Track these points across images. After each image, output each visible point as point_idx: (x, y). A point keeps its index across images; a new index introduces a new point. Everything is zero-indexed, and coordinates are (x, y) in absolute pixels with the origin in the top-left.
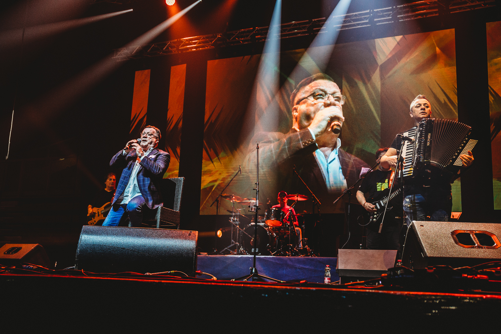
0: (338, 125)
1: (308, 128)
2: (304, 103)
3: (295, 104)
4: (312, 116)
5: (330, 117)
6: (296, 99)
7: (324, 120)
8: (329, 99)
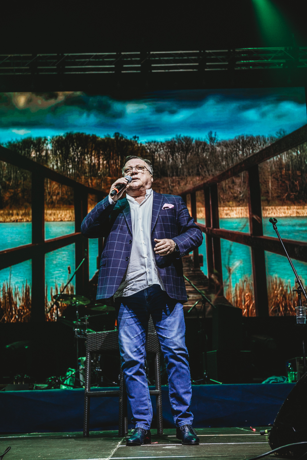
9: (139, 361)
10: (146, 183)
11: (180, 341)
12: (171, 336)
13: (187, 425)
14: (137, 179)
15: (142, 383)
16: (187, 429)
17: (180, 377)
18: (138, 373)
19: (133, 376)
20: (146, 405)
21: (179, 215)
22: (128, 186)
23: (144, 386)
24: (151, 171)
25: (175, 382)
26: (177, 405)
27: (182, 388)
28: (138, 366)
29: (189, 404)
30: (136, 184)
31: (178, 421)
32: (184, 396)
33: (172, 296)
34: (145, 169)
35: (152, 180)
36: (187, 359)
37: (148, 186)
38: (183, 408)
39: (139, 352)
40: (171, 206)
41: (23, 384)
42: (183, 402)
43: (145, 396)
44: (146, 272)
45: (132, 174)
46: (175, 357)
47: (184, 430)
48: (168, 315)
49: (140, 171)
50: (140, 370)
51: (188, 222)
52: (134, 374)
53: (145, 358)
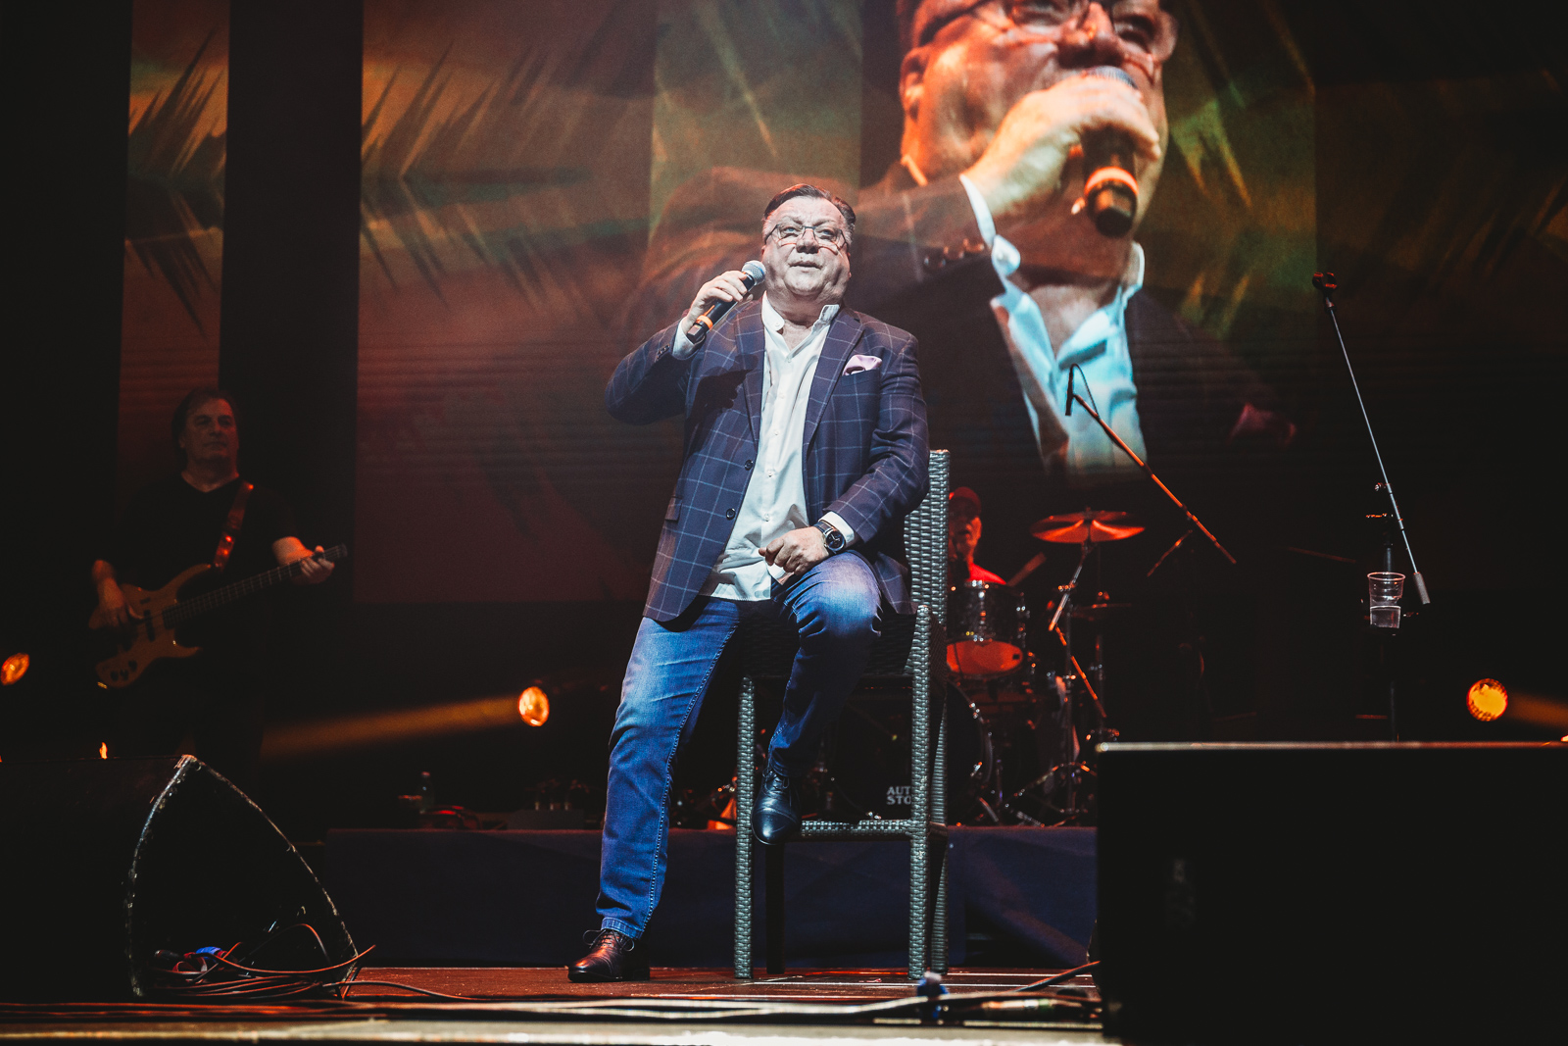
0: (1124, 191)
1: (965, 179)
2: (956, 37)
3: (916, 40)
4: (994, 109)
5: (1079, 129)
6: (922, 18)
7: (1044, 142)
8: (1088, 24)
41: (566, 808)
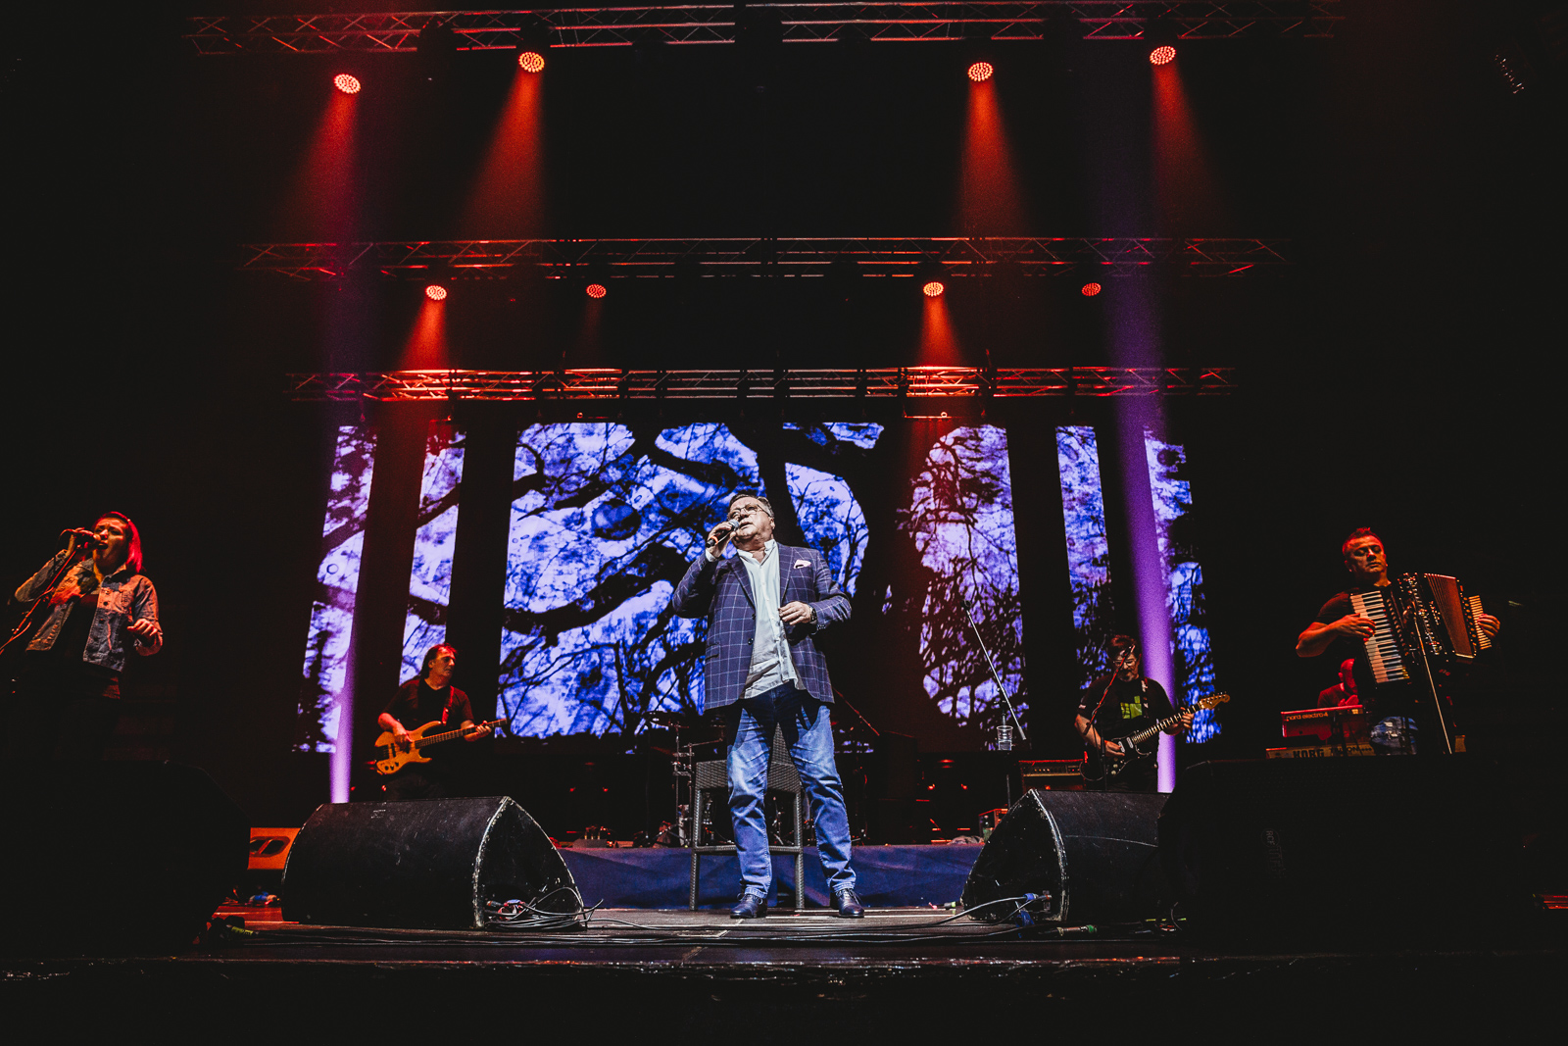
9: (757, 795)
10: (763, 529)
11: (829, 765)
12: (816, 759)
13: (847, 890)
14: (748, 523)
15: (759, 829)
16: (846, 896)
17: (830, 819)
18: (753, 815)
19: (747, 819)
20: (762, 861)
21: (817, 578)
22: (733, 534)
23: (760, 834)
24: (769, 511)
25: (825, 828)
26: (830, 861)
27: (835, 835)
28: (755, 802)
29: (848, 858)
30: (749, 530)
31: (833, 883)
32: (838, 847)
33: (816, 695)
34: (759, 509)
35: (773, 524)
36: (840, 791)
37: (765, 534)
38: (840, 865)
39: (755, 782)
40: (807, 564)
42: (838, 857)
43: (762, 848)
44: (779, 662)
45: (741, 518)
46: (821, 790)
47: (842, 896)
48: (807, 729)
49: (752, 511)
50: (757, 809)
51: (830, 589)
52: (748, 816)
53: (764, 791)
